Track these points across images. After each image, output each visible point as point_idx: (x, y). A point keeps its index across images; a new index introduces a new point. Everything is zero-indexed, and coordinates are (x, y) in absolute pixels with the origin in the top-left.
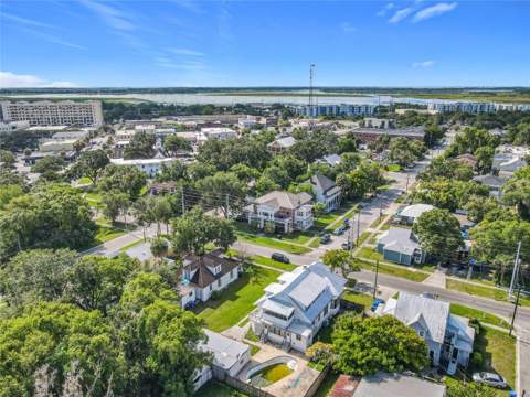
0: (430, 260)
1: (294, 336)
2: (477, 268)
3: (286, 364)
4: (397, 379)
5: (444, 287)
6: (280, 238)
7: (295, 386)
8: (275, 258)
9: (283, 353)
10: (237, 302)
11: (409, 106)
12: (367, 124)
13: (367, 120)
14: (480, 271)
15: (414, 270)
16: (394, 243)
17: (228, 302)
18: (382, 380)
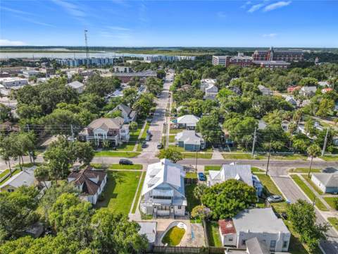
0: (208, 146)
1: (176, 208)
2: (231, 145)
3: (176, 226)
4: (248, 212)
5: (222, 158)
6: (115, 150)
7: (193, 237)
8: (122, 163)
9: (171, 221)
10: (118, 198)
11: (135, 58)
12: (115, 70)
13: (115, 67)
14: (233, 146)
15: (204, 153)
16: (188, 139)
17: (112, 200)
18: (242, 216)
